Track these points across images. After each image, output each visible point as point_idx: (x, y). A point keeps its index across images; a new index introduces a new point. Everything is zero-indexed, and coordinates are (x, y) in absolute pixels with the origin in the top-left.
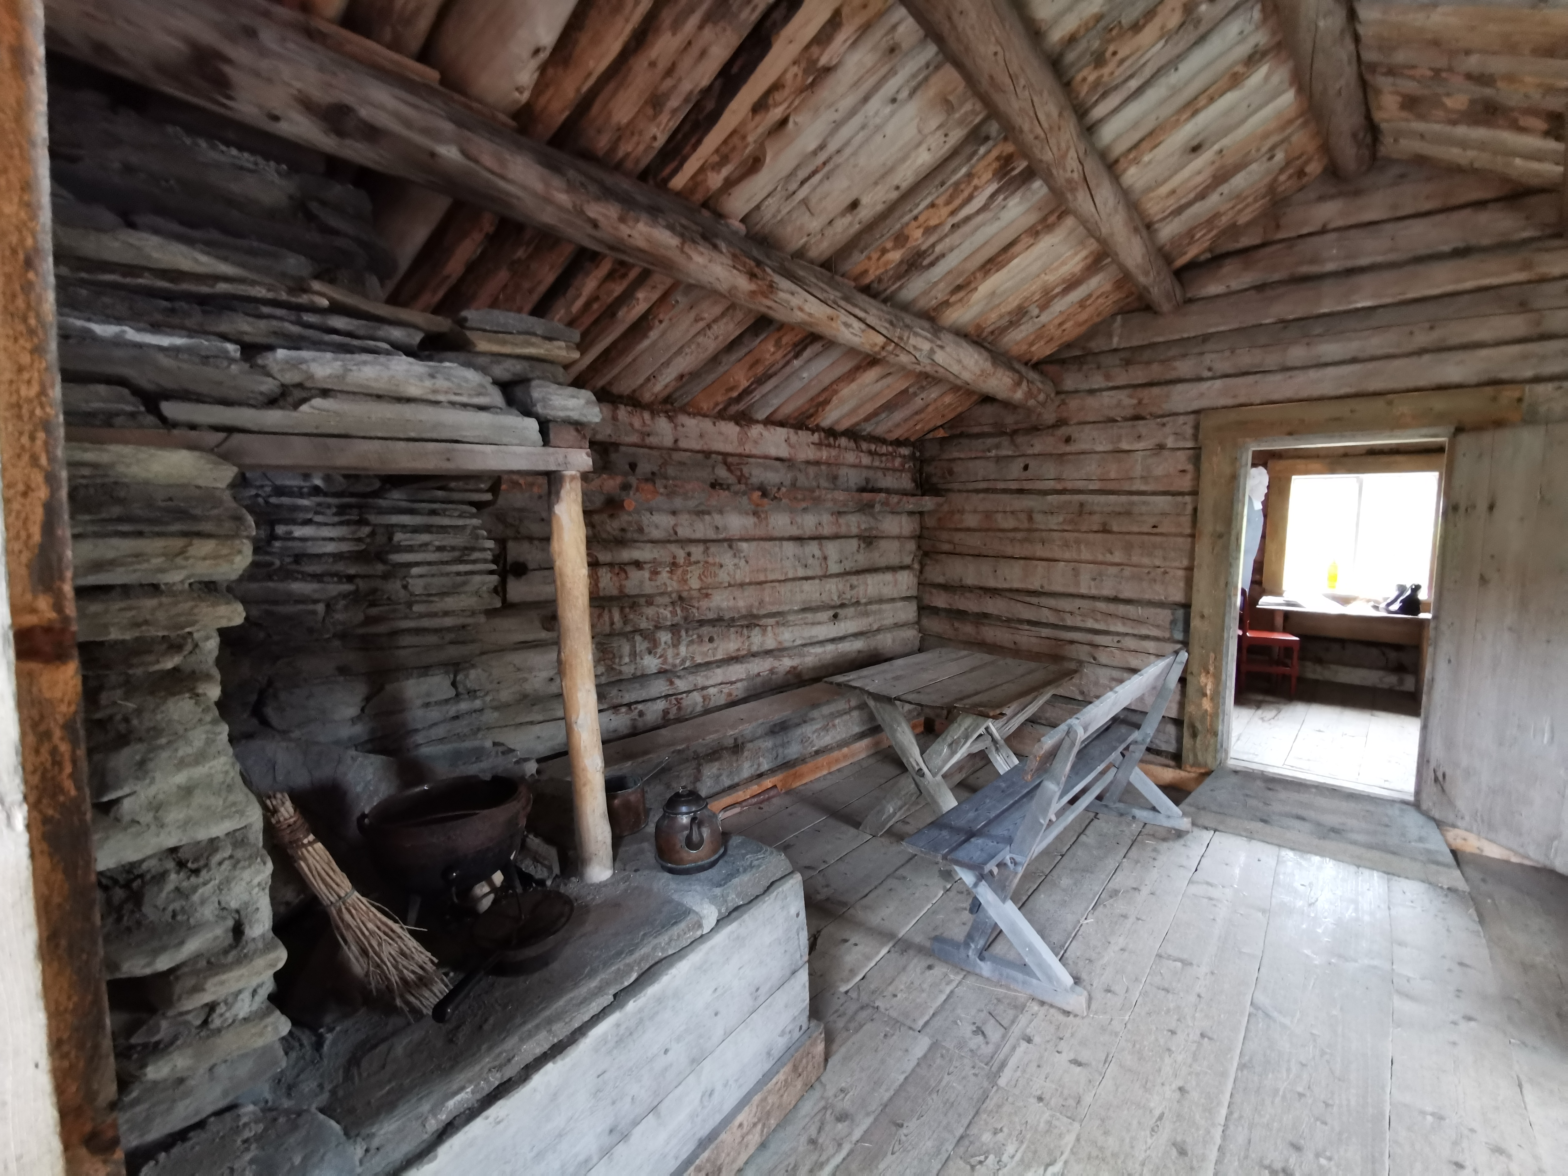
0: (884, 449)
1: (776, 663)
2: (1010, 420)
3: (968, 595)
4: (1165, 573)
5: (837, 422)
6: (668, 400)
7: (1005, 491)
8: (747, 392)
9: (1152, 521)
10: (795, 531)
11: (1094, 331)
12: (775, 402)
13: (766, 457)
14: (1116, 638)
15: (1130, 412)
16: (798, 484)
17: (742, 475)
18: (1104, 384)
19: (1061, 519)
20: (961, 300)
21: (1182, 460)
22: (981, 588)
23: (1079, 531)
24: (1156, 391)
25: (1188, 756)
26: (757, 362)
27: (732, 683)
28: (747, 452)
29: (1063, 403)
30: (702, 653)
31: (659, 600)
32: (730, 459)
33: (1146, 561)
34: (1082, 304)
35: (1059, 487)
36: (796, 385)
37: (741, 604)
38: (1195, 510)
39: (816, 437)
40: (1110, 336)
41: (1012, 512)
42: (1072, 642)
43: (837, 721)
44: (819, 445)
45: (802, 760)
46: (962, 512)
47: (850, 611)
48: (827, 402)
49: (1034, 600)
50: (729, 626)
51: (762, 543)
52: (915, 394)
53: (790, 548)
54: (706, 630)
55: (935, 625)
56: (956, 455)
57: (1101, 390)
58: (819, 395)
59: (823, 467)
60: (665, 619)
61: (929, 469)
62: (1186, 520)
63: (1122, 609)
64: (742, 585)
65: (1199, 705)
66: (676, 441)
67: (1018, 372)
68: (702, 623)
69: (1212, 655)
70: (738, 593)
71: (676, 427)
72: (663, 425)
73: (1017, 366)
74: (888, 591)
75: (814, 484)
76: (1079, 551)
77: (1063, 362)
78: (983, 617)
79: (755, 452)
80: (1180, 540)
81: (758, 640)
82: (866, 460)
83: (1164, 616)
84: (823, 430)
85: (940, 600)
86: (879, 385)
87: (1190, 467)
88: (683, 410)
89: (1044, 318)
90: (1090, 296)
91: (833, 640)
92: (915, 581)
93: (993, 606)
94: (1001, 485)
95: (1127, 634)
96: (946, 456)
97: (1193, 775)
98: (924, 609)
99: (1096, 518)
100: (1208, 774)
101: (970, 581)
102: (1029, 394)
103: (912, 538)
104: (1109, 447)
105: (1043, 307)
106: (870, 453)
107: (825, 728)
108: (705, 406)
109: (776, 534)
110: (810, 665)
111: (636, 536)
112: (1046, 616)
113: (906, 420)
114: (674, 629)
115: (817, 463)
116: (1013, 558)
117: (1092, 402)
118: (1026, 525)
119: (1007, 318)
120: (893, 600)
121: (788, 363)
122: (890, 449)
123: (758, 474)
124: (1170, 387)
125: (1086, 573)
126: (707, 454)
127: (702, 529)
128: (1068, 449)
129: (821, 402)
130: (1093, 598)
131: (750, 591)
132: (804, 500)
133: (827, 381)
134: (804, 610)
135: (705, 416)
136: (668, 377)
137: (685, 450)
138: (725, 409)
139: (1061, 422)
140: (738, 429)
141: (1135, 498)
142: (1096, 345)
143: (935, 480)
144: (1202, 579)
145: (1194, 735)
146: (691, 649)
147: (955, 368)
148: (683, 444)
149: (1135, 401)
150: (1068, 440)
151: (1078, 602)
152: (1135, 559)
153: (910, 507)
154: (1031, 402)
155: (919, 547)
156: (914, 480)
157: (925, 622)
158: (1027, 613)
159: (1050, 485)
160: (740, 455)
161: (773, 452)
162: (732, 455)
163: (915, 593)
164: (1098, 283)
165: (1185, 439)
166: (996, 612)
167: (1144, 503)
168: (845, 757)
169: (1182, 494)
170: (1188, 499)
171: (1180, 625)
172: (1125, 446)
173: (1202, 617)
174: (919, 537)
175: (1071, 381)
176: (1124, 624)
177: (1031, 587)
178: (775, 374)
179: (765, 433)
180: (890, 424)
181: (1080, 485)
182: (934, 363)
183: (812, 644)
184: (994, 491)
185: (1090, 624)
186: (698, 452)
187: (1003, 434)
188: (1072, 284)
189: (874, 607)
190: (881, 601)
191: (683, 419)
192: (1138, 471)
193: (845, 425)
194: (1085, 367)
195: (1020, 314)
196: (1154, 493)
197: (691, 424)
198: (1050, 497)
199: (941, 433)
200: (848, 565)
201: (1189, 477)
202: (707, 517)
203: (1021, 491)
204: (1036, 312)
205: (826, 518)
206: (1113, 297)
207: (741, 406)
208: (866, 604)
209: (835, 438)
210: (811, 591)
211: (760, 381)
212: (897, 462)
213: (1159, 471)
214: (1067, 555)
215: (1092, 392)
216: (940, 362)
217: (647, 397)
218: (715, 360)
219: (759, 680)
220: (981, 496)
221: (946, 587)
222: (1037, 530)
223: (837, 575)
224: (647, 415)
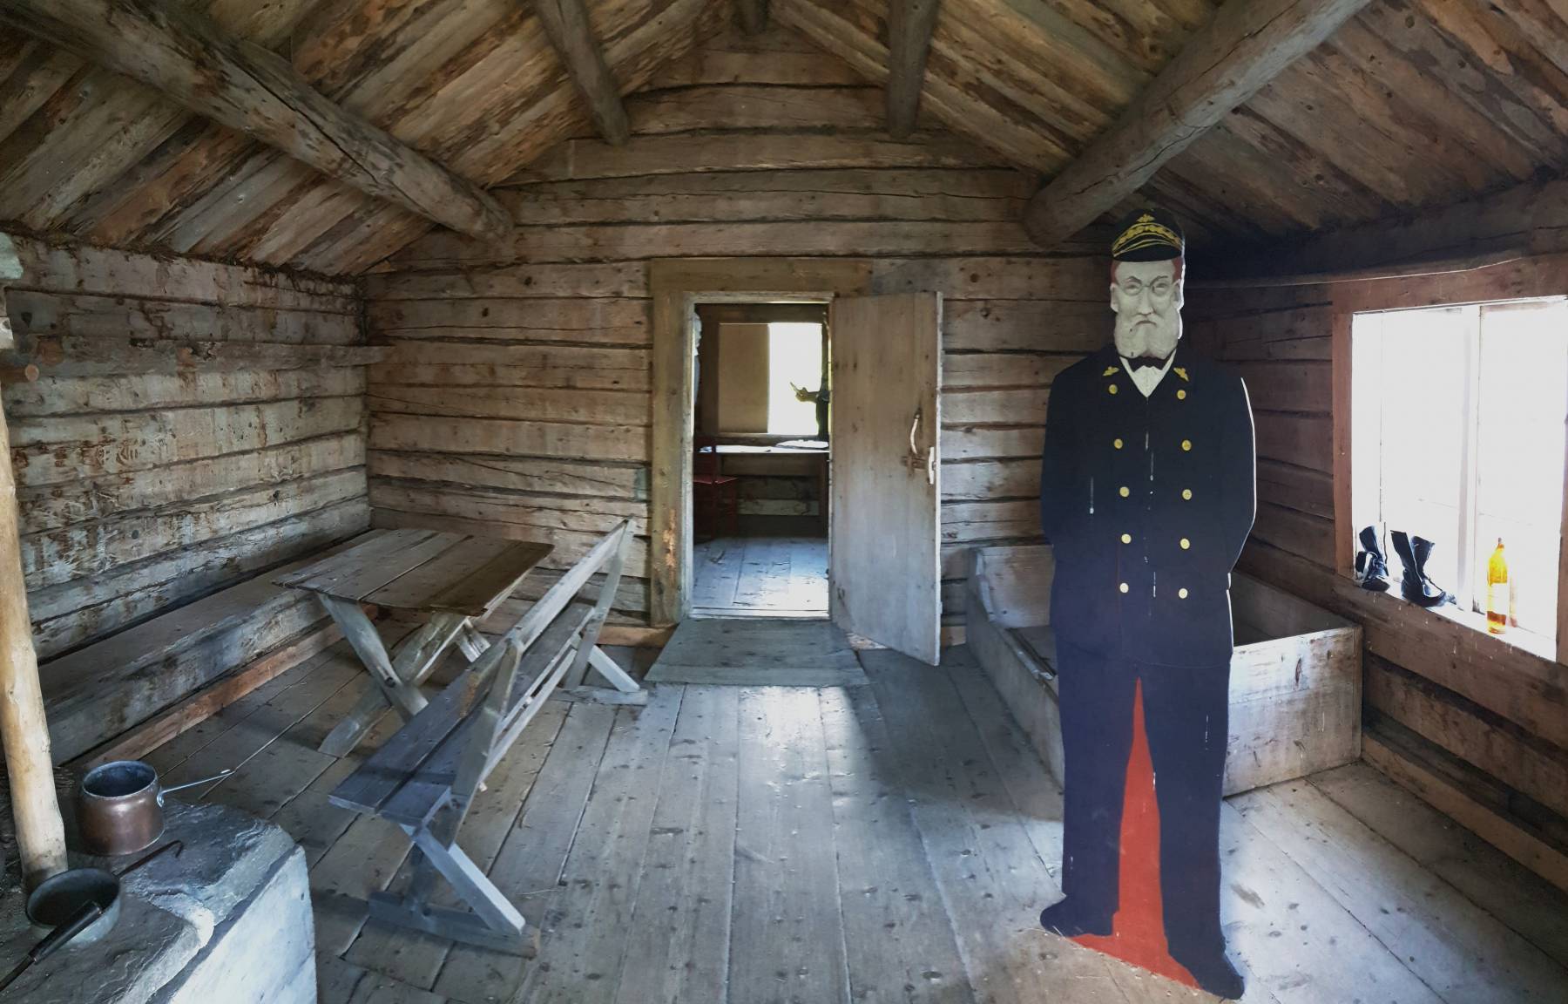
0: (324, 288)
1: (211, 556)
2: (466, 254)
3: (425, 461)
4: (628, 431)
5: (273, 255)
6: (66, 227)
7: (463, 340)
8: (168, 216)
9: (614, 376)
10: (225, 395)
11: (550, 154)
12: (201, 229)
13: (191, 301)
14: (586, 501)
15: (586, 254)
16: (231, 336)
17: (164, 325)
18: (561, 220)
19: (524, 374)
20: (417, 107)
21: (635, 310)
22: (439, 453)
23: (542, 387)
24: (610, 230)
25: (656, 613)
26: (184, 178)
27: (162, 584)
28: (169, 295)
29: (521, 238)
30: (126, 551)
31: (69, 491)
32: (149, 305)
33: (609, 418)
34: (538, 122)
35: (521, 337)
36: (230, 208)
37: (169, 487)
38: (651, 364)
39: (248, 274)
40: (565, 162)
41: (472, 365)
42: (540, 508)
43: (280, 617)
44: (253, 284)
45: (244, 666)
46: (415, 364)
47: (291, 489)
48: (264, 230)
49: (501, 465)
50: (157, 516)
51: (191, 411)
52: (361, 220)
53: (222, 415)
54: (127, 523)
55: (390, 497)
56: (405, 295)
57: (559, 226)
58: (255, 221)
59: (259, 312)
60: (78, 513)
61: (375, 311)
62: (643, 374)
63: (589, 470)
64: (169, 466)
65: (664, 562)
66: (80, 282)
67: (477, 199)
68: (123, 515)
69: (673, 511)
70: (164, 475)
71: (78, 264)
72: (62, 261)
73: (477, 192)
74: (333, 462)
75: (249, 335)
76: (545, 410)
77: (519, 189)
78: (442, 486)
79: (177, 295)
80: (639, 396)
81: (190, 530)
82: (305, 302)
83: (629, 475)
84: (257, 265)
85: (393, 468)
86: (323, 209)
87: (643, 319)
88: (86, 241)
89: (503, 136)
90: (546, 116)
91: (273, 524)
92: (363, 446)
93: (452, 473)
94: (460, 333)
95: (595, 497)
96: (393, 296)
97: (661, 630)
98: (374, 479)
99: (560, 373)
100: (675, 627)
101: (425, 445)
102: (489, 226)
103: (357, 395)
104: (568, 293)
105: (504, 123)
106: (311, 293)
107: (268, 626)
108: (114, 234)
109: (207, 399)
110: (249, 554)
111: (33, 410)
112: (513, 481)
113: (346, 252)
114: (90, 526)
115: (251, 307)
116: (473, 417)
117: (550, 238)
118: (489, 380)
119: (466, 132)
120: (339, 471)
121: (222, 180)
122: (331, 287)
123: (182, 324)
124: (622, 229)
125: (552, 431)
126: (120, 298)
127: (117, 397)
128: (529, 292)
129: (256, 230)
130: (561, 460)
131: (179, 473)
132: (240, 357)
133: (268, 204)
134: (240, 491)
135: (114, 248)
136: (67, 196)
137: (92, 294)
138: (139, 238)
139: (521, 261)
140: (156, 264)
141: (595, 350)
142: (553, 172)
143: (381, 325)
144: (660, 436)
145: (660, 592)
146: (111, 548)
147: (413, 193)
148: (87, 286)
149: (590, 241)
150: (528, 282)
151: (546, 465)
152: (599, 418)
153: (357, 360)
154: (491, 235)
155: (366, 406)
156: (358, 326)
157: (375, 493)
158: (492, 479)
159: (513, 334)
160: (160, 299)
161: (199, 295)
162: (151, 299)
163: (363, 461)
164: (553, 102)
165: (638, 288)
166: (458, 480)
167: (606, 356)
168: (292, 657)
169: (638, 347)
170: (643, 352)
171: (643, 484)
172: (585, 293)
173: (663, 474)
174: (364, 395)
175: (529, 213)
176: (592, 487)
177: (496, 450)
178: (205, 194)
179: (190, 270)
180: (330, 256)
181: (542, 334)
182: (393, 186)
183: (250, 530)
184: (451, 339)
185: (559, 488)
186: (109, 296)
187: (458, 270)
188: (531, 99)
189: (321, 481)
190: (326, 473)
191: (87, 252)
192: (597, 322)
193: (284, 258)
194: (542, 197)
195: (477, 131)
196: (613, 346)
197: (98, 259)
198: (512, 348)
199: (385, 268)
200: (290, 434)
201: (643, 328)
202: (123, 381)
203: (481, 340)
204: (496, 127)
205: (264, 377)
206: (567, 121)
207: (160, 235)
208: (310, 479)
209: (272, 277)
210: (249, 468)
211: (186, 204)
212: (339, 303)
213: (617, 321)
214: (533, 414)
215: (550, 227)
216: (398, 184)
217: (39, 221)
218: (130, 175)
219: (192, 577)
220: (437, 344)
221: (399, 453)
222: (500, 386)
223: (277, 447)
224: (41, 248)
